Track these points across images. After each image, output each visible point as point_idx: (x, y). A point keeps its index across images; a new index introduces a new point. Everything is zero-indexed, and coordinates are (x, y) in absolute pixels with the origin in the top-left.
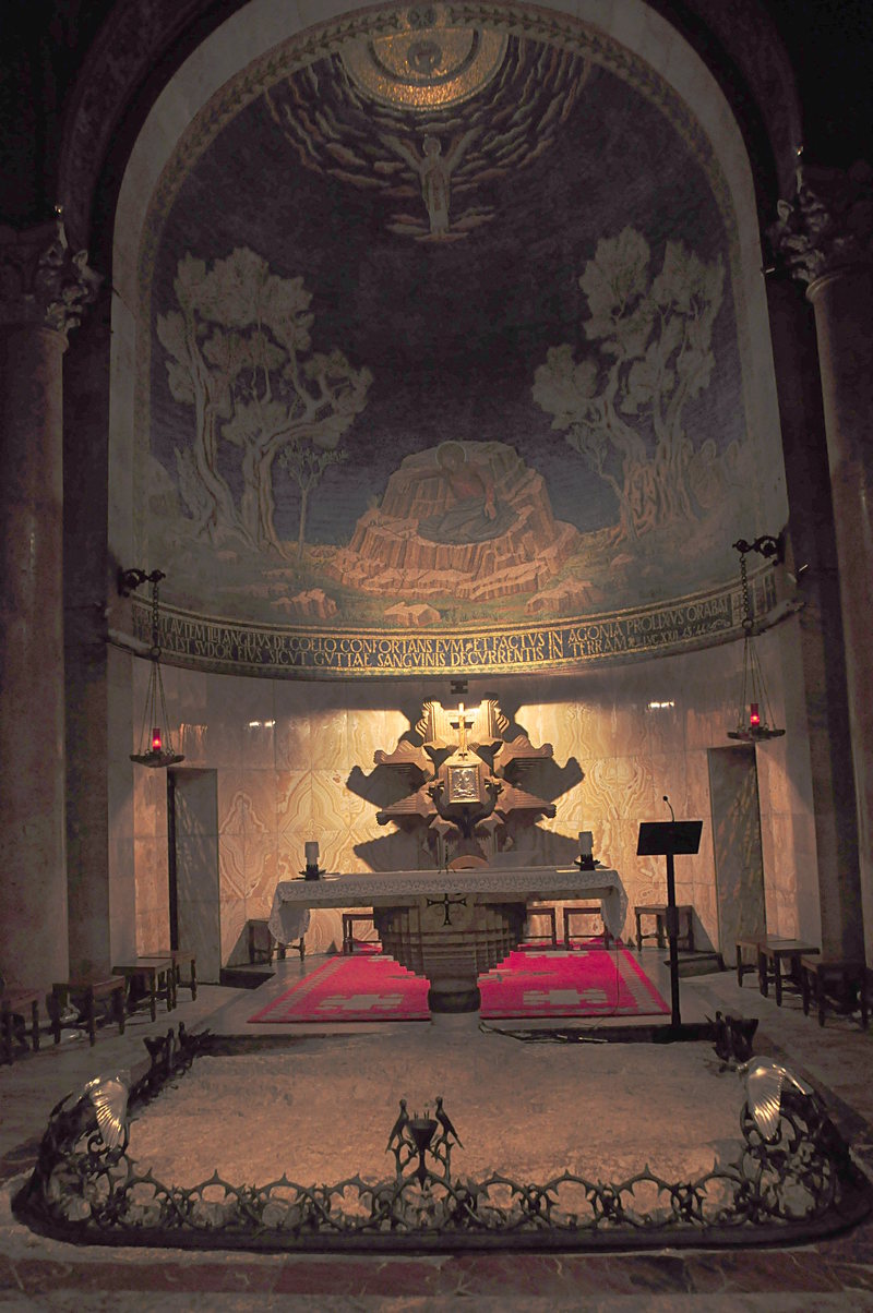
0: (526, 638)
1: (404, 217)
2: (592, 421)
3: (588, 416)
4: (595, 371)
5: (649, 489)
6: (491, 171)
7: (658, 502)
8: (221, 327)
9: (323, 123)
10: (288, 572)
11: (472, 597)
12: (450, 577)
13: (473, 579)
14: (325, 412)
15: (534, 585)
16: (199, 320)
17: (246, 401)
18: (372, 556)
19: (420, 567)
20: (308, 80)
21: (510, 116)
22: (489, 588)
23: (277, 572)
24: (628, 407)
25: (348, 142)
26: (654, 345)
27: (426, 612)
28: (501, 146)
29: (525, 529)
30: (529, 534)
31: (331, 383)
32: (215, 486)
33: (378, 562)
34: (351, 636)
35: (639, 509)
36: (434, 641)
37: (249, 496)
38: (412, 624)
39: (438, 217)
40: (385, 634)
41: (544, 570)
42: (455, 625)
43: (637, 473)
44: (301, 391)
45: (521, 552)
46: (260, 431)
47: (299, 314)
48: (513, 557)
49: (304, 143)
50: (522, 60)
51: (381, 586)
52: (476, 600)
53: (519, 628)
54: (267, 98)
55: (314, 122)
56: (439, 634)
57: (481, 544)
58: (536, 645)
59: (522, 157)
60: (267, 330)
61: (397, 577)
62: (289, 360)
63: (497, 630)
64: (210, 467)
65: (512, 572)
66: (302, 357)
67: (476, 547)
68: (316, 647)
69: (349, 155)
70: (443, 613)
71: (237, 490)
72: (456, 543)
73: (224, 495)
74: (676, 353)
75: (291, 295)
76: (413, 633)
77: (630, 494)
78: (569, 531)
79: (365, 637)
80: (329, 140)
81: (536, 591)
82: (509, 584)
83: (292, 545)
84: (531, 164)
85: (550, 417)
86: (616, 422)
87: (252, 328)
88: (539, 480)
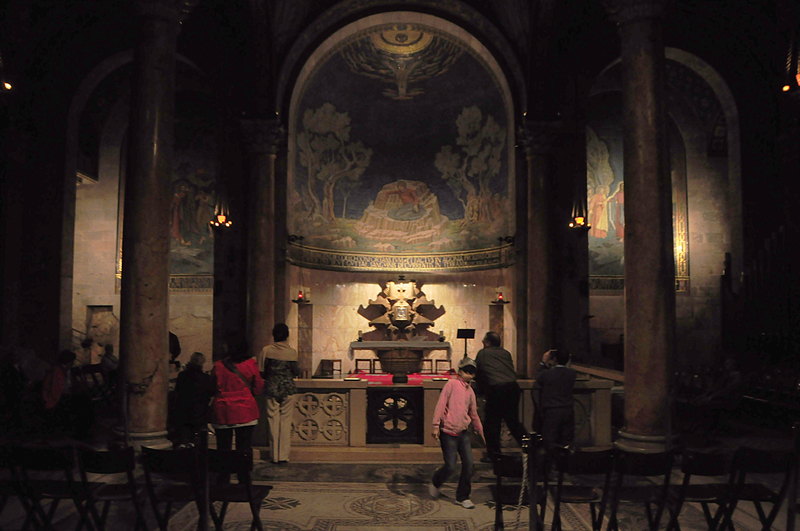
0: (427, 259)
1: (389, 90)
2: (457, 178)
3: (455, 175)
4: (459, 158)
5: (476, 207)
6: (424, 77)
7: (478, 212)
8: (318, 134)
9: (361, 57)
10: (338, 230)
11: (407, 242)
12: (399, 233)
13: (408, 235)
14: (354, 167)
15: (431, 239)
16: (310, 132)
17: (325, 164)
18: (370, 224)
19: (388, 229)
20: (357, 45)
21: (433, 59)
22: (414, 239)
23: (334, 230)
24: (470, 174)
25: (369, 63)
26: (481, 152)
27: (389, 247)
28: (428, 69)
29: (429, 216)
30: (430, 219)
31: (358, 154)
32: (314, 197)
33: (372, 226)
34: (361, 255)
35: (472, 214)
36: (392, 258)
37: (325, 201)
38: (384, 251)
39: (402, 91)
40: (374, 255)
41: (435, 233)
42: (400, 252)
43: (472, 201)
44: (345, 158)
45: (427, 226)
46: (330, 175)
47: (346, 127)
48: (424, 227)
49: (353, 64)
50: (438, 44)
51: (373, 236)
52: (409, 243)
53: (424, 255)
54: (342, 51)
55: (358, 58)
56: (394, 255)
57: (412, 222)
58: (431, 262)
59: (436, 73)
60: (334, 134)
61: (379, 233)
62: (341, 146)
63: (416, 255)
64: (312, 190)
65: (423, 233)
66: (346, 144)
68: (348, 259)
69: (370, 68)
70: (396, 247)
71: (321, 200)
72: (402, 220)
73: (317, 201)
74: (488, 157)
75: (343, 119)
76: (384, 254)
77: (469, 208)
78: (445, 219)
79: (366, 255)
80: (363, 63)
81: (432, 241)
82: (422, 238)
83: (340, 219)
84: (440, 75)
85: (441, 174)
86: (466, 180)
87: (328, 133)
88: (435, 198)
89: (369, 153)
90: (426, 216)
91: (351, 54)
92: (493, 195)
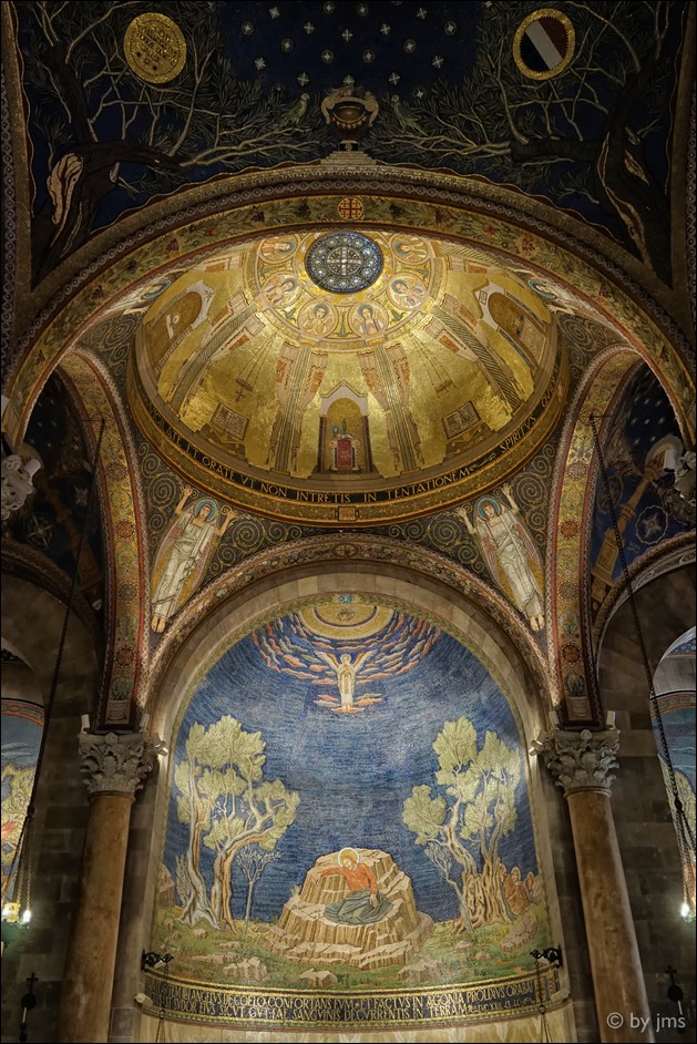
0: (397, 1001)
1: (326, 696)
2: (441, 841)
3: (439, 837)
4: (443, 806)
5: (479, 894)
6: (380, 674)
7: (485, 905)
8: (209, 768)
9: (283, 644)
10: (237, 944)
11: (360, 966)
12: (346, 949)
13: (361, 952)
14: (268, 824)
15: (403, 960)
16: (197, 764)
17: (219, 818)
18: (292, 933)
19: (325, 941)
20: (278, 625)
21: (393, 647)
22: (371, 960)
23: (229, 944)
24: (465, 835)
25: (297, 654)
26: (480, 794)
27: (328, 977)
28: (386, 662)
29: (397, 916)
30: (400, 920)
31: (273, 803)
32: (196, 881)
33: (296, 937)
34: (275, 995)
35: (473, 908)
36: (333, 1000)
37: (216, 887)
38: (318, 987)
39: (347, 698)
40: (300, 993)
41: (410, 948)
42: (347, 988)
43: (471, 883)
44: (254, 810)
45: (394, 933)
46: (226, 838)
47: (256, 756)
48: (388, 937)
49: (270, 655)
50: (401, 622)
51: (298, 955)
52: (362, 969)
53: (392, 993)
54: (254, 635)
55: (278, 644)
56: (336, 994)
57: (367, 926)
58: (404, 1007)
59: (399, 669)
60: (236, 768)
61: (310, 949)
62: (247, 788)
63: (377, 993)
64: (194, 868)
65: (388, 948)
66: (256, 785)
67: (363, 928)
68: (252, 1003)
69: (296, 661)
70: (340, 977)
71: (209, 883)
72: (350, 923)
73: (201, 888)
74: (494, 803)
75: (254, 743)
76: (319, 993)
77: (467, 896)
78: (427, 919)
79: (286, 996)
80: (285, 653)
81: (404, 964)
82: (386, 957)
83: (241, 923)
84: (405, 673)
85: (415, 835)
86: (457, 845)
87: (227, 766)
88: (407, 880)
89: (295, 798)
90: (389, 915)
91: (268, 638)
92: (509, 871)
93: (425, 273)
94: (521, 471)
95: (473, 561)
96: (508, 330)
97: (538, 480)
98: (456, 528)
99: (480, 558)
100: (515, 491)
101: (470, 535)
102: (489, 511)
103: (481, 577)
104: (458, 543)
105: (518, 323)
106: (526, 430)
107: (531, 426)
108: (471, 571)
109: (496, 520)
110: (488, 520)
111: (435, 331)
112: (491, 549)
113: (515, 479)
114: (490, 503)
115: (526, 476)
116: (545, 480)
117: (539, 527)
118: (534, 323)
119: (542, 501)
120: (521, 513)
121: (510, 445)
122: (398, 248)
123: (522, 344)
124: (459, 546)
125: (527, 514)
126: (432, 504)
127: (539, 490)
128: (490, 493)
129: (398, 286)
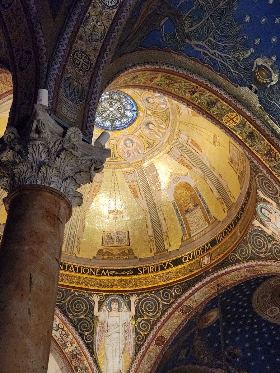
93: (150, 145)
94: (151, 292)
95: (86, 333)
96: (180, 206)
97: (159, 303)
98: (86, 306)
99: (92, 334)
100: (139, 302)
101: (93, 316)
102: (115, 306)
103: (87, 345)
104: (82, 317)
105: (191, 206)
106: (162, 269)
107: (168, 268)
108: (83, 340)
109: (117, 313)
110: (111, 311)
111: (130, 179)
112: (103, 331)
113: (144, 295)
114: (118, 301)
115: (151, 296)
116: (164, 305)
117: (143, 331)
118: (204, 213)
119: (154, 316)
120: (136, 317)
121: (146, 272)
122: (148, 124)
123: (185, 219)
124: (81, 319)
125: (139, 319)
126: (78, 283)
127: (155, 309)
128: (122, 296)
129: (128, 142)
